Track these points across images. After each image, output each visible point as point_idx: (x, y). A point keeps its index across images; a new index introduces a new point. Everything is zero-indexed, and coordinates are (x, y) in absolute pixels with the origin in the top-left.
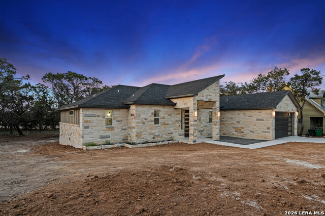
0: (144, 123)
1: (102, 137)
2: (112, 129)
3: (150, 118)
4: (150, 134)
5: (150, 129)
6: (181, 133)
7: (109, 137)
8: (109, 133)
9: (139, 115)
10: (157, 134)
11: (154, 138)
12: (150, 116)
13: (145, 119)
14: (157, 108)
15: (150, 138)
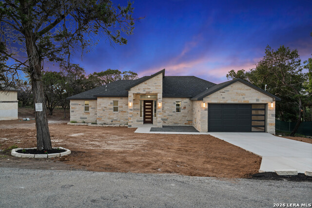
0: (104, 110)
1: (81, 118)
2: (89, 113)
3: (109, 107)
4: (109, 118)
5: (109, 114)
6: (139, 120)
7: (86, 118)
8: (86, 116)
9: (100, 105)
10: (115, 119)
11: (112, 122)
12: (109, 105)
13: (105, 107)
14: (115, 99)
15: (109, 121)
